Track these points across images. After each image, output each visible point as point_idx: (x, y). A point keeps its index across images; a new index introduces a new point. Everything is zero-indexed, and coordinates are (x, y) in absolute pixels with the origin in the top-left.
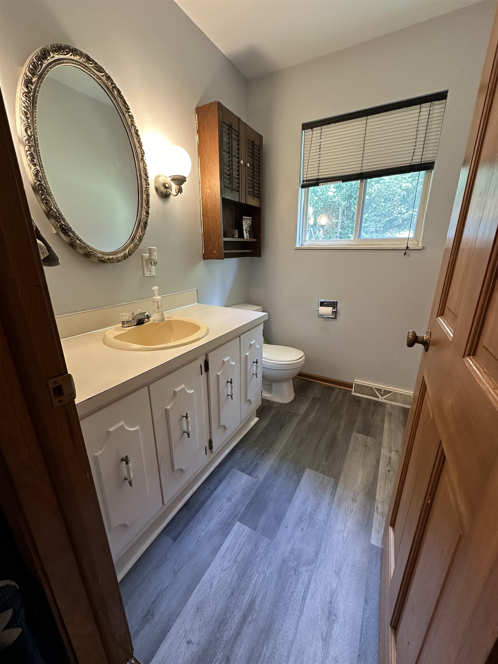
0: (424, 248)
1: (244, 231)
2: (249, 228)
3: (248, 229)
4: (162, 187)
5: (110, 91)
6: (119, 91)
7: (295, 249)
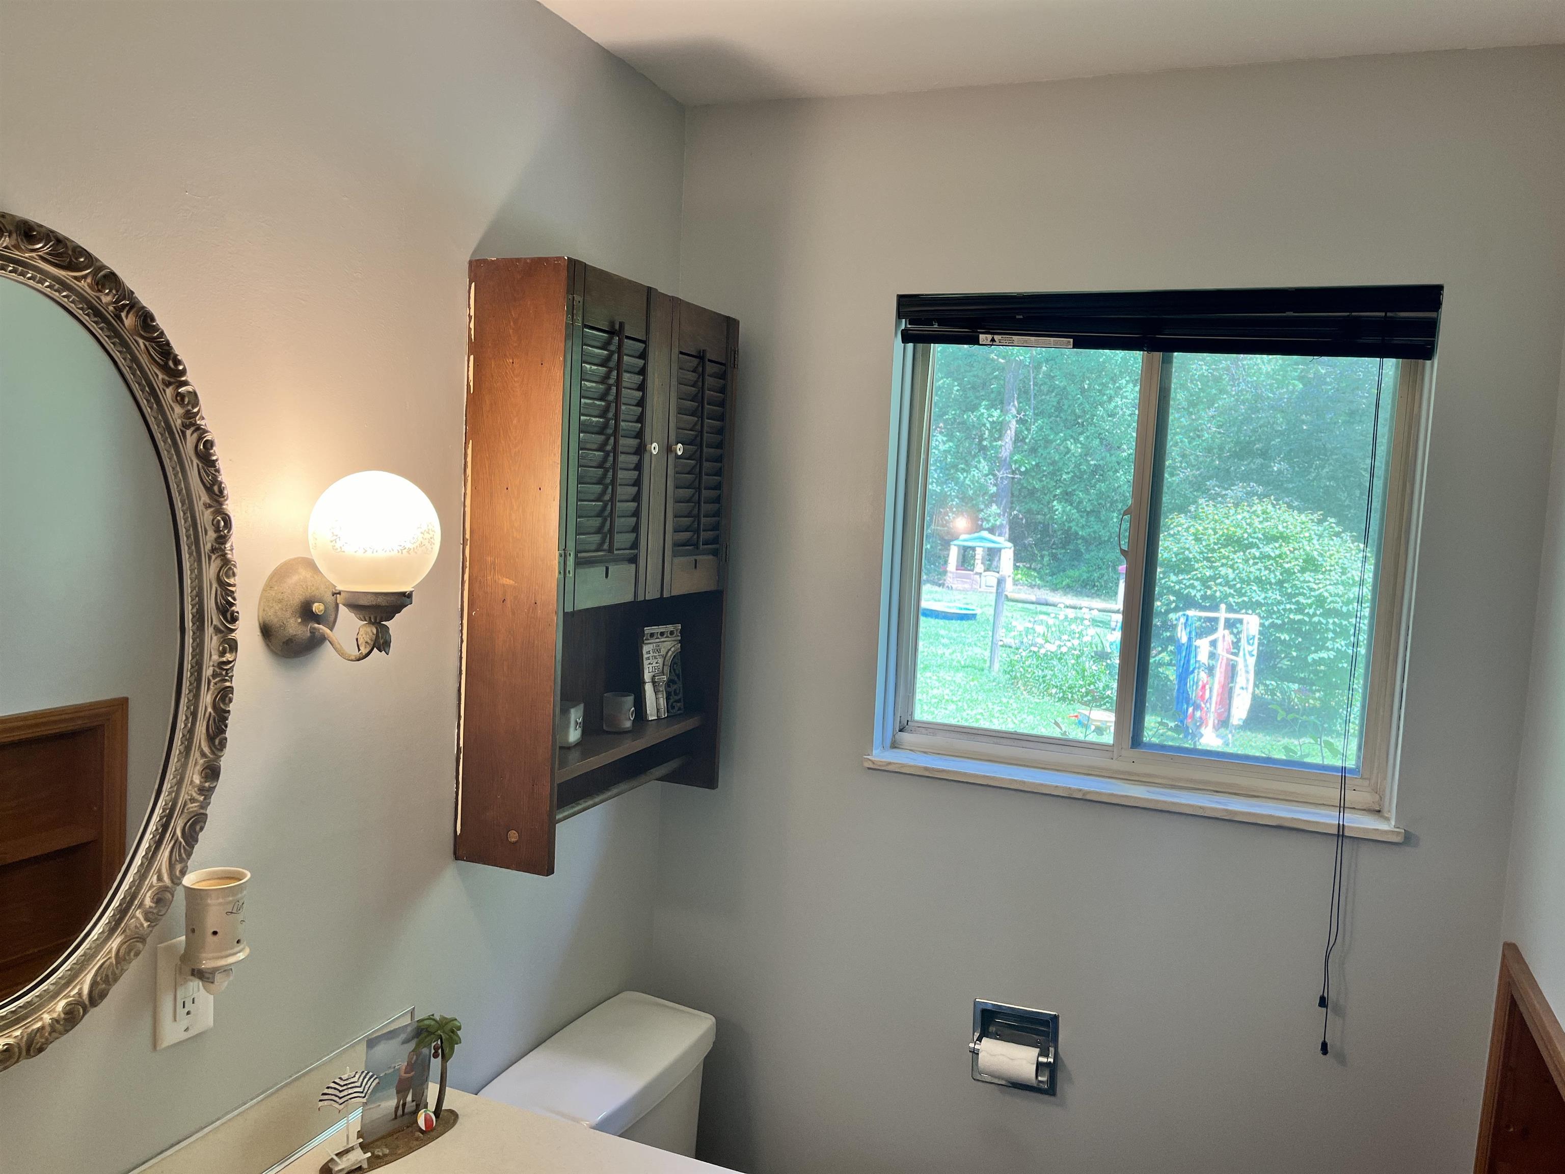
0: (1408, 839)
1: (649, 688)
2: (667, 670)
3: (665, 678)
4: (292, 621)
5: (104, 320)
6: (146, 319)
7: (869, 768)
